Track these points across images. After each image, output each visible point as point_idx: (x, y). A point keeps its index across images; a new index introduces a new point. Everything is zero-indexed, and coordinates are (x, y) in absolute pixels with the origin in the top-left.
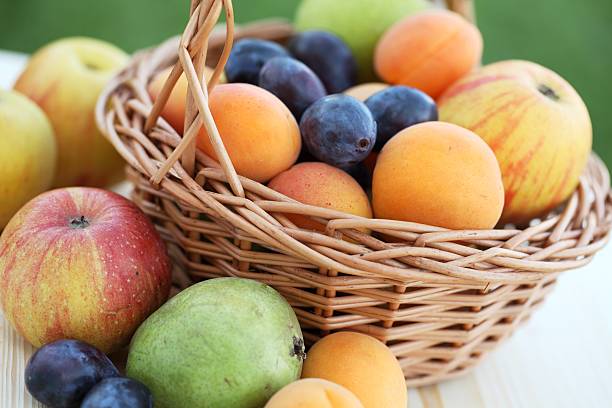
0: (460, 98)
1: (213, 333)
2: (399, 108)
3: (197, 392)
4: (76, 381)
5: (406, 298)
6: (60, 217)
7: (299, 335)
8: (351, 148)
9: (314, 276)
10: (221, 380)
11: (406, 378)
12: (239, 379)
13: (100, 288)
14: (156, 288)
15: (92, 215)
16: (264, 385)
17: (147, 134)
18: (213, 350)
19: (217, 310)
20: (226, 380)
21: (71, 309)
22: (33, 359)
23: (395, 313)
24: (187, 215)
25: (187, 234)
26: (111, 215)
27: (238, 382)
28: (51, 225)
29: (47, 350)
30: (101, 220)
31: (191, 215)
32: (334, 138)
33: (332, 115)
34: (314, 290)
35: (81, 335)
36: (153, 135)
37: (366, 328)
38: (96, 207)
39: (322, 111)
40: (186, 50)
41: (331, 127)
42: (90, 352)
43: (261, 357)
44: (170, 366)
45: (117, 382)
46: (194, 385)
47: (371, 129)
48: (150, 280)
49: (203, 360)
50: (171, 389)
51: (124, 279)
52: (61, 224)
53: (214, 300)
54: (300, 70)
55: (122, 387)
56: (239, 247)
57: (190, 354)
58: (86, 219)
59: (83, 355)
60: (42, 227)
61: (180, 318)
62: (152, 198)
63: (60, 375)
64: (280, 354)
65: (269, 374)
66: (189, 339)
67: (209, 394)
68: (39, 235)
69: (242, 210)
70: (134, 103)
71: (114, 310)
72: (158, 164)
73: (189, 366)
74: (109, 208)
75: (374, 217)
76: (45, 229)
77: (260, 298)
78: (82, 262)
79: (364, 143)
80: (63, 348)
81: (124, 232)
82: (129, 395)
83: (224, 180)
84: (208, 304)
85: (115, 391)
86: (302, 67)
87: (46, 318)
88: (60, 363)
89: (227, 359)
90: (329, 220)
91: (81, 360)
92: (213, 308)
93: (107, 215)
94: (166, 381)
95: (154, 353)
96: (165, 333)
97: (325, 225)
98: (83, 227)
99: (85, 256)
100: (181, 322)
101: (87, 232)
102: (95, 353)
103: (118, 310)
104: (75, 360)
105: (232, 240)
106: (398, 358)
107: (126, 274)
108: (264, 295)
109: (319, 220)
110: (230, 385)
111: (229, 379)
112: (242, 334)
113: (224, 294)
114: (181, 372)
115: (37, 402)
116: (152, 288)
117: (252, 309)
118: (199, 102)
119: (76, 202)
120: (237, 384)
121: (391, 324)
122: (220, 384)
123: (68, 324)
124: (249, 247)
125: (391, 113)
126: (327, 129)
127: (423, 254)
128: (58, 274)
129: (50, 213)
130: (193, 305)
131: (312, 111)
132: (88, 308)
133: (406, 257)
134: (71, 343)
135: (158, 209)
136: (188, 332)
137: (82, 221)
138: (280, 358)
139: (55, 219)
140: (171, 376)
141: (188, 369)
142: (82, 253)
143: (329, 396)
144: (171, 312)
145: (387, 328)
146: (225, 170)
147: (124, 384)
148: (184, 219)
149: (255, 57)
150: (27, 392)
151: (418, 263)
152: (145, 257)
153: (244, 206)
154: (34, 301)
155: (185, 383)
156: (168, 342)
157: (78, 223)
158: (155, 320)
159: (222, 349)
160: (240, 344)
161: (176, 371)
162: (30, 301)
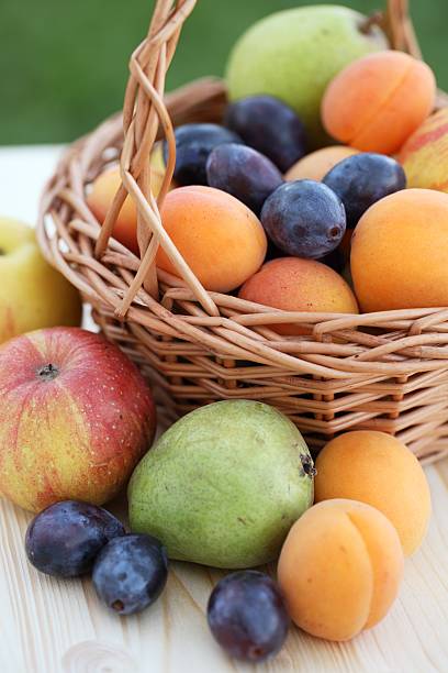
0: (425, 151)
1: (217, 472)
2: (363, 180)
3: (211, 536)
4: (81, 547)
5: (410, 387)
6: (27, 370)
7: (306, 452)
8: (322, 240)
9: (309, 383)
10: (235, 520)
11: (419, 459)
12: (253, 515)
13: (86, 442)
14: (143, 427)
15: (59, 362)
16: (280, 515)
17: (99, 260)
18: (220, 490)
19: (215, 445)
20: (240, 520)
21: (60, 469)
22: (31, 532)
23: (401, 403)
24: (160, 339)
25: (163, 359)
26: (80, 357)
27: (253, 518)
28: (19, 382)
29: (44, 519)
30: (70, 366)
31: (165, 338)
32: (301, 232)
33: (295, 208)
34: (310, 396)
35: (75, 494)
36: (106, 259)
37: (372, 423)
38: (62, 351)
39: (284, 203)
40: (128, 174)
41: (297, 221)
42: (88, 513)
43: (271, 487)
44: (177, 513)
45: (126, 543)
46: (207, 530)
47: (339, 214)
48: (136, 421)
49: (212, 503)
50: (182, 536)
51: (108, 426)
52: (30, 379)
53: (209, 434)
54: (249, 156)
55: (132, 548)
56: (222, 365)
57: (197, 498)
58: (55, 366)
59: (83, 518)
60: (11, 387)
61: (177, 460)
62: (116, 322)
63: (64, 544)
64: (291, 479)
65: (283, 503)
66: (191, 482)
67: (225, 536)
68: (10, 396)
69: (220, 330)
70: (77, 224)
71: (105, 461)
72: (119, 292)
73: (197, 511)
74: (76, 350)
75: (361, 312)
76: (14, 388)
77: (258, 423)
78: (62, 420)
79: (335, 232)
80: (61, 514)
81: (98, 376)
82: (142, 555)
83: (194, 299)
84: (204, 440)
85: (125, 554)
86: (250, 152)
87: (35, 483)
88: (60, 532)
89: (235, 497)
90: (315, 324)
91: (82, 524)
92: (211, 444)
93: (75, 359)
94: (175, 529)
95: (157, 500)
96: (164, 479)
97: (312, 330)
98: (54, 377)
99: (63, 411)
100: (179, 463)
101: (59, 382)
102: (94, 512)
103: (108, 460)
104: (75, 525)
105: (213, 359)
106: (407, 445)
107: (109, 421)
108: (262, 418)
109: (304, 325)
110: (244, 524)
111: (243, 518)
112: (247, 467)
113: (219, 425)
114: (191, 517)
115: (43, 574)
116: (139, 427)
117: (252, 437)
118: (152, 224)
119: (39, 349)
120: (251, 521)
121: (397, 414)
122: (234, 525)
123: (59, 486)
124: (233, 364)
125: (356, 187)
126: (292, 224)
127: (422, 342)
128: (38, 436)
129: (15, 369)
130: (188, 444)
131: (272, 205)
132: (78, 466)
133: (404, 349)
134: (67, 507)
135: (126, 332)
136: (190, 475)
137: (51, 370)
138: (291, 483)
139: (22, 375)
140: (181, 523)
141: (197, 514)
142: (60, 409)
143: (352, 519)
144: (165, 453)
145: (394, 419)
146: (192, 288)
147: (133, 544)
148: (156, 343)
149: (195, 146)
150: (32, 567)
151: (417, 354)
152: (126, 397)
153: (221, 326)
154: (19, 468)
155: (196, 529)
156: (169, 487)
157: (47, 374)
158: (149, 463)
159: (230, 488)
160: (247, 480)
161: (184, 518)
162: (14, 468)
